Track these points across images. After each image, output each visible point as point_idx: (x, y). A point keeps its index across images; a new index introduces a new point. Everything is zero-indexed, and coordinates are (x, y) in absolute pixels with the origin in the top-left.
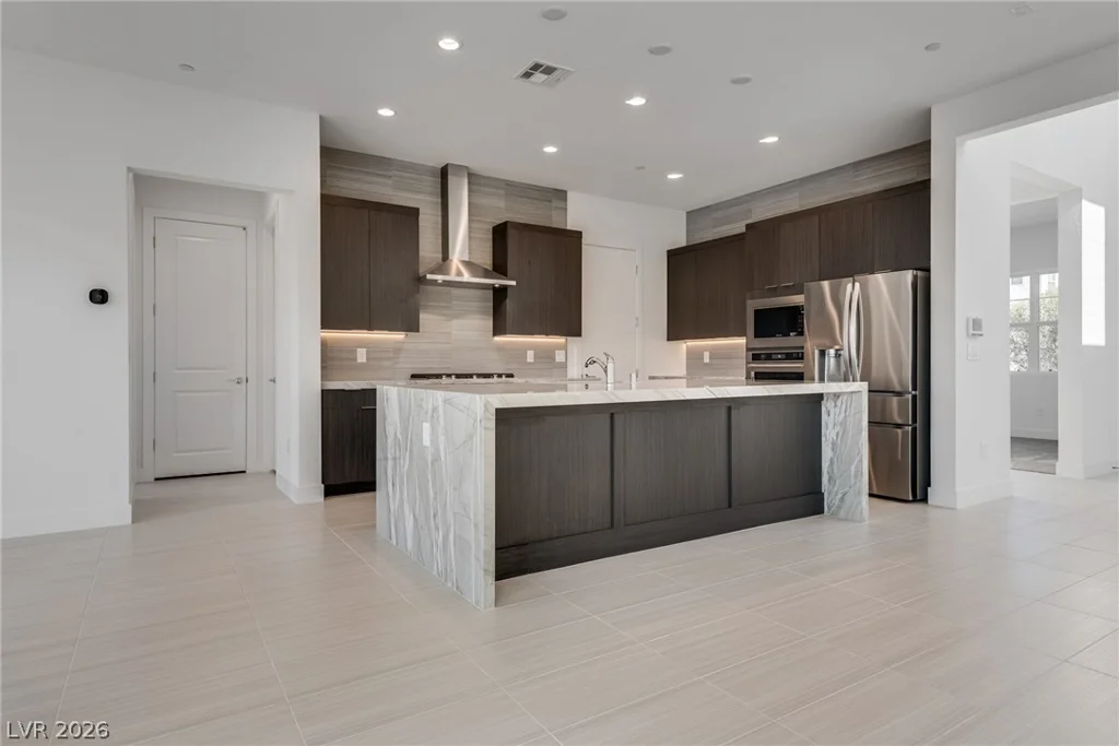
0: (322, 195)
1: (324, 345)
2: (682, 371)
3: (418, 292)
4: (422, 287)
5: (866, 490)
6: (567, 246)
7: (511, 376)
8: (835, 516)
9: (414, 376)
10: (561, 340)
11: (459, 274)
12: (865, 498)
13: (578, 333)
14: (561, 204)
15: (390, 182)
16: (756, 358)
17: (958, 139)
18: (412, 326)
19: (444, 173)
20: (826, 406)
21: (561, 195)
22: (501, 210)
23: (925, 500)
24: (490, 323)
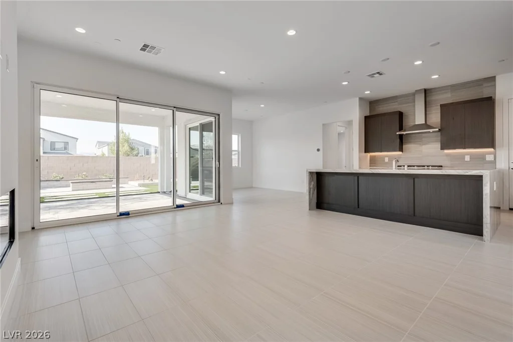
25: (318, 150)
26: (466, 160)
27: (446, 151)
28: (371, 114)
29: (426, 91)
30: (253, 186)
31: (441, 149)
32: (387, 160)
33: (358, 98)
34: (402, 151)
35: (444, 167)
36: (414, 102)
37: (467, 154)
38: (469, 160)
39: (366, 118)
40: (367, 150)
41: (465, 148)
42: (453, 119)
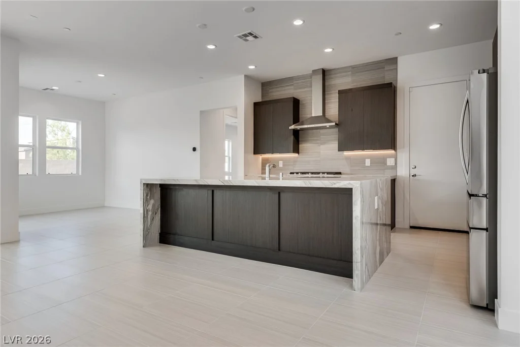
10: (392, 152)
21: (393, 61)
22: (349, 83)
25: (194, 149)
26: (366, 165)
28: (264, 100)
29: (324, 72)
30: (106, 205)
31: (339, 151)
32: (281, 164)
33: (243, 76)
34: (298, 153)
35: (344, 174)
36: (311, 87)
37: (368, 156)
38: (369, 165)
39: (256, 105)
40: (257, 151)
41: (363, 149)
42: (352, 110)
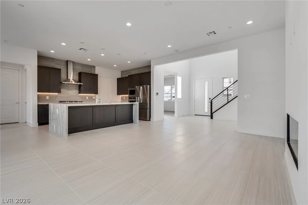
0: (38, 66)
1: (38, 95)
2: (121, 101)
3: (61, 85)
4: (61, 84)
5: (138, 118)
6: (95, 77)
7: (82, 102)
8: (134, 123)
9: (60, 102)
10: (94, 95)
11: (72, 82)
12: (138, 120)
13: (97, 94)
14: (94, 69)
15: (55, 63)
16: (130, 98)
17: (154, 66)
18: (59, 92)
19: (67, 61)
20: (134, 106)
21: (94, 67)
22: (80, 69)
23: (150, 120)
24: (78, 91)
27: (79, 94)
32: (48, 98)
37: (87, 96)
38: (88, 99)
